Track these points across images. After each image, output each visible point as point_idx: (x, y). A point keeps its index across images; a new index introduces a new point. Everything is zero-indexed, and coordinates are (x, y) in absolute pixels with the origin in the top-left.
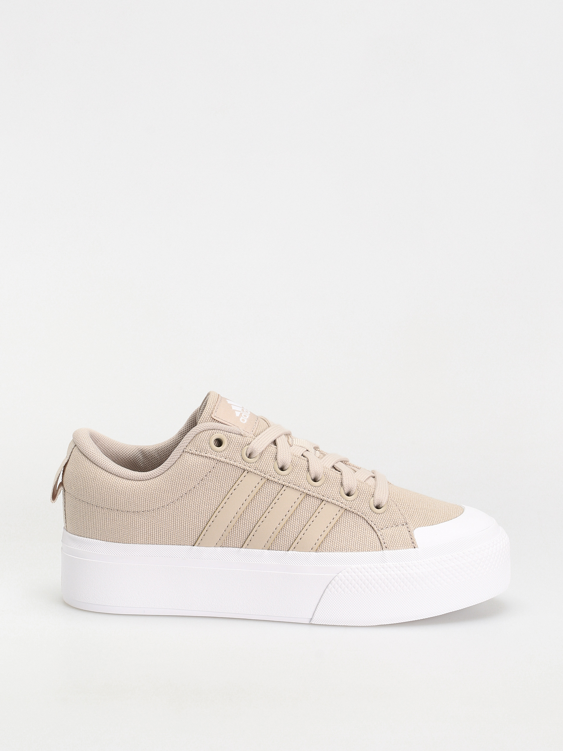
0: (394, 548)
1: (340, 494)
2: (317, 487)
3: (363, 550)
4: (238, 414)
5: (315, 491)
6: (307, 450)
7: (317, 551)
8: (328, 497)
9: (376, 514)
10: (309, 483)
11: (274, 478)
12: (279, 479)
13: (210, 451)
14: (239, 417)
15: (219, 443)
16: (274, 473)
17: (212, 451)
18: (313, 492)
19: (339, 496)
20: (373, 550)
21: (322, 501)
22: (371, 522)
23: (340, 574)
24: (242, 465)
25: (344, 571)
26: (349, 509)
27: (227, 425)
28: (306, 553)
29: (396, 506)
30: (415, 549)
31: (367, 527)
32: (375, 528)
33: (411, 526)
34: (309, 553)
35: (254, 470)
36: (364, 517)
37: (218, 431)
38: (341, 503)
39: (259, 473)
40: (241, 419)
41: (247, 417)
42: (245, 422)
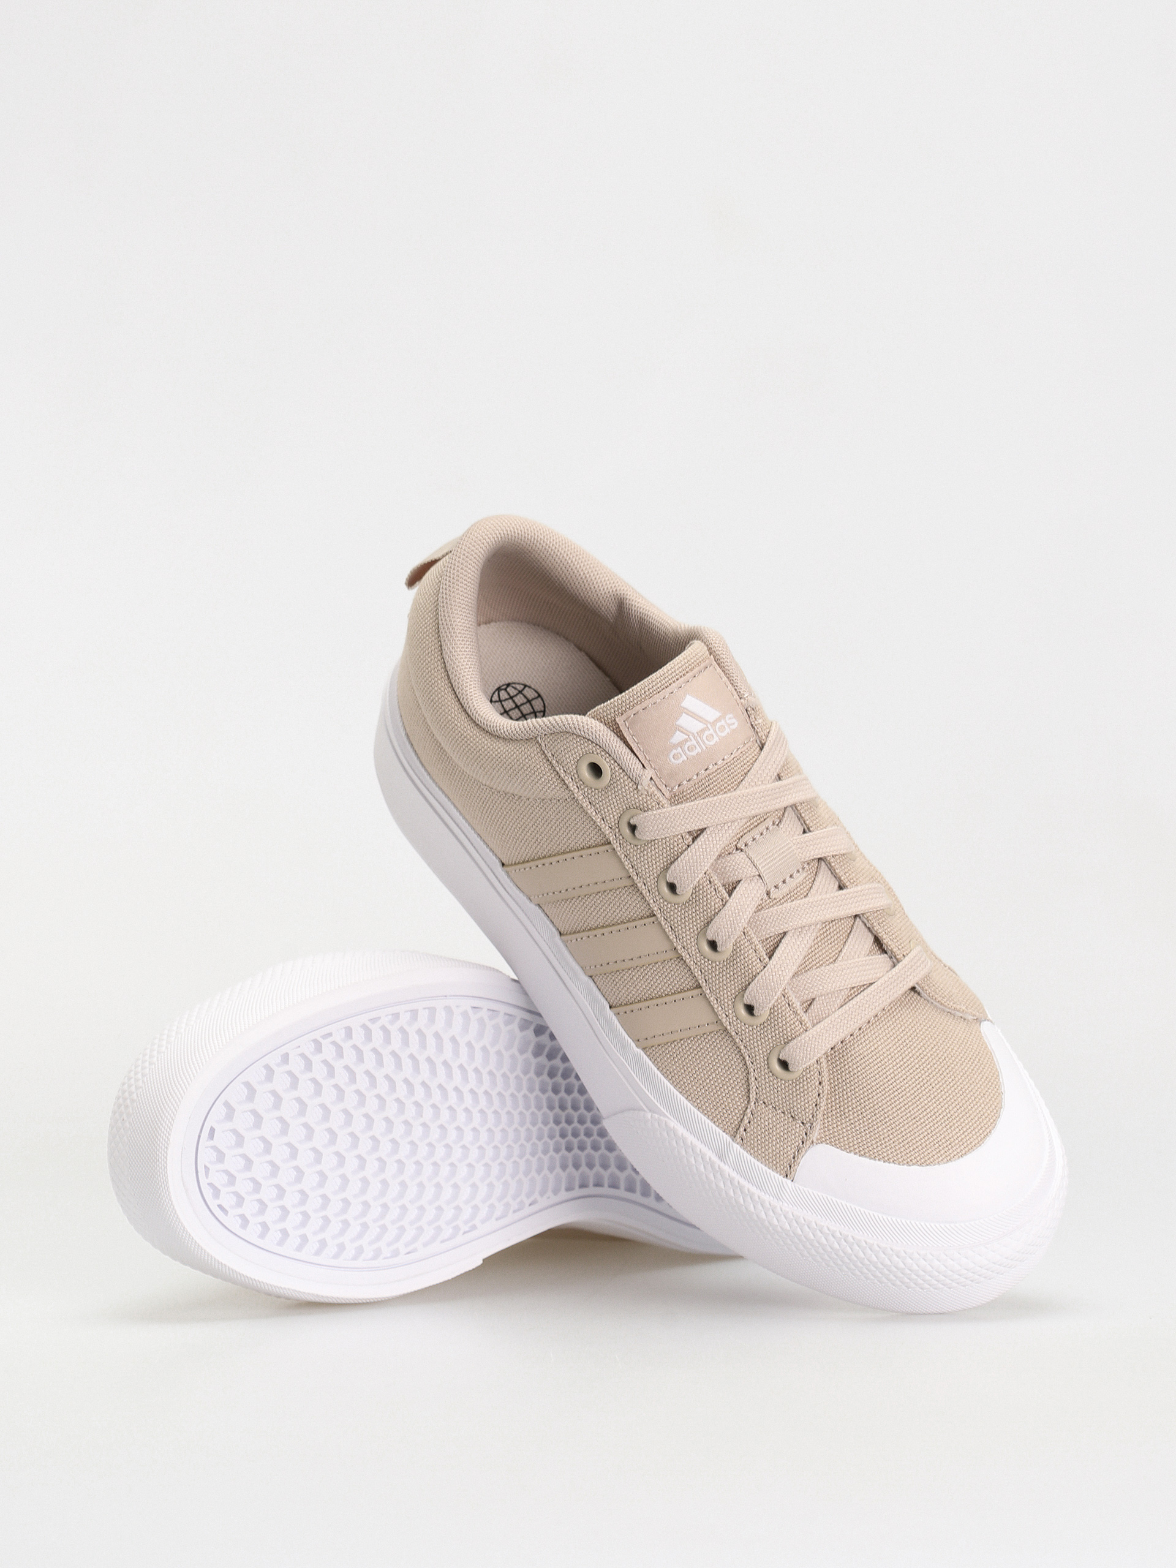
0: (752, 1151)
1: (734, 1000)
2: (707, 960)
4: (678, 737)
5: (699, 964)
6: (760, 876)
7: (644, 1049)
8: (711, 988)
9: (771, 1074)
10: (697, 944)
11: (649, 892)
12: (654, 901)
14: (675, 746)
15: (596, 771)
16: (653, 886)
18: (694, 962)
19: (730, 1003)
20: (721, 1126)
21: (699, 986)
22: (753, 1079)
23: (649, 1115)
24: (611, 832)
25: (657, 1116)
26: (733, 1034)
27: (632, 751)
28: (626, 1036)
29: (820, 1083)
30: (785, 1179)
31: (743, 1082)
32: (753, 1096)
33: (815, 1135)
34: (630, 1040)
35: (623, 856)
36: (748, 1063)
37: (603, 753)
38: (724, 1015)
39: (628, 866)
40: (674, 751)
41: (694, 753)
42: (680, 761)
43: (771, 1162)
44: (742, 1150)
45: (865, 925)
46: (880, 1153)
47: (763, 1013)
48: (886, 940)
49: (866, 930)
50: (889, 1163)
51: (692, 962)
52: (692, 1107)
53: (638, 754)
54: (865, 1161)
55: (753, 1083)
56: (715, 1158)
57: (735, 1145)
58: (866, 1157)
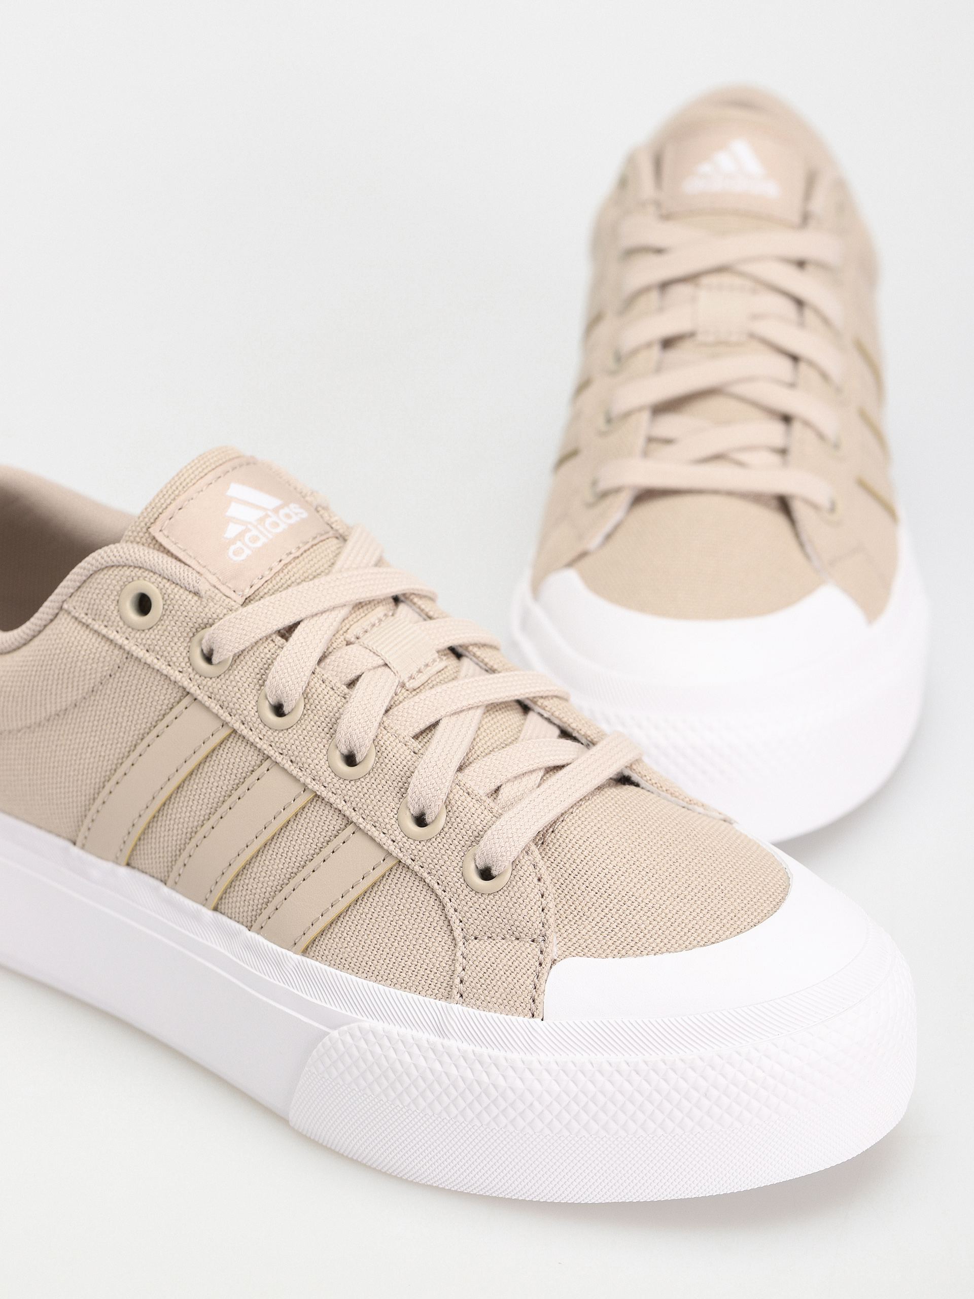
0: (478, 1003)
1: (396, 816)
2: (347, 782)
3: (404, 985)
4: (232, 531)
5: (339, 792)
6: (386, 665)
7: (305, 952)
8: (364, 816)
9: (473, 893)
10: (329, 767)
11: (251, 730)
12: (262, 738)
13: (115, 624)
14: (233, 541)
15: (143, 604)
16: (254, 719)
17: (121, 624)
18: (333, 793)
19: (393, 821)
20: (429, 992)
21: (349, 822)
22: (452, 911)
23: (335, 1034)
24: (183, 676)
25: (345, 1028)
26: (409, 862)
27: (180, 560)
28: (279, 949)
29: (539, 880)
30: (532, 1020)
31: (441, 923)
32: (457, 932)
33: (554, 950)
34: (284, 951)
35: (206, 698)
36: (439, 892)
37: (146, 574)
38: (390, 842)
39: (216, 709)
40: (233, 548)
41: (259, 544)
42: (243, 557)
43: (507, 1005)
44: (465, 1009)
45: (542, 716)
46: (646, 945)
47: (438, 820)
48: (574, 725)
49: (546, 723)
50: (662, 953)
51: (330, 794)
52: (386, 988)
53: (188, 562)
54: (630, 962)
55: (454, 916)
56: (434, 1038)
57: (454, 1006)
58: (629, 956)
